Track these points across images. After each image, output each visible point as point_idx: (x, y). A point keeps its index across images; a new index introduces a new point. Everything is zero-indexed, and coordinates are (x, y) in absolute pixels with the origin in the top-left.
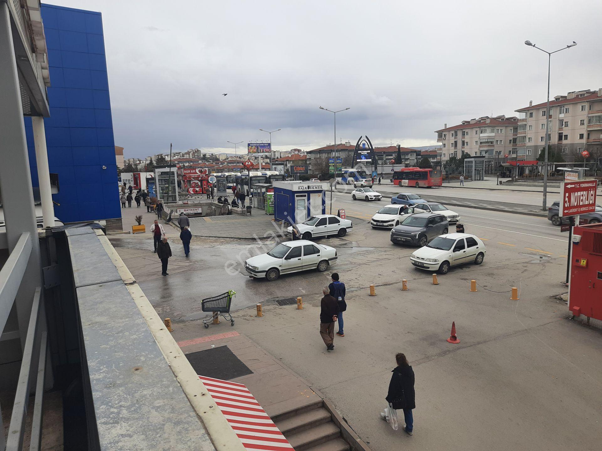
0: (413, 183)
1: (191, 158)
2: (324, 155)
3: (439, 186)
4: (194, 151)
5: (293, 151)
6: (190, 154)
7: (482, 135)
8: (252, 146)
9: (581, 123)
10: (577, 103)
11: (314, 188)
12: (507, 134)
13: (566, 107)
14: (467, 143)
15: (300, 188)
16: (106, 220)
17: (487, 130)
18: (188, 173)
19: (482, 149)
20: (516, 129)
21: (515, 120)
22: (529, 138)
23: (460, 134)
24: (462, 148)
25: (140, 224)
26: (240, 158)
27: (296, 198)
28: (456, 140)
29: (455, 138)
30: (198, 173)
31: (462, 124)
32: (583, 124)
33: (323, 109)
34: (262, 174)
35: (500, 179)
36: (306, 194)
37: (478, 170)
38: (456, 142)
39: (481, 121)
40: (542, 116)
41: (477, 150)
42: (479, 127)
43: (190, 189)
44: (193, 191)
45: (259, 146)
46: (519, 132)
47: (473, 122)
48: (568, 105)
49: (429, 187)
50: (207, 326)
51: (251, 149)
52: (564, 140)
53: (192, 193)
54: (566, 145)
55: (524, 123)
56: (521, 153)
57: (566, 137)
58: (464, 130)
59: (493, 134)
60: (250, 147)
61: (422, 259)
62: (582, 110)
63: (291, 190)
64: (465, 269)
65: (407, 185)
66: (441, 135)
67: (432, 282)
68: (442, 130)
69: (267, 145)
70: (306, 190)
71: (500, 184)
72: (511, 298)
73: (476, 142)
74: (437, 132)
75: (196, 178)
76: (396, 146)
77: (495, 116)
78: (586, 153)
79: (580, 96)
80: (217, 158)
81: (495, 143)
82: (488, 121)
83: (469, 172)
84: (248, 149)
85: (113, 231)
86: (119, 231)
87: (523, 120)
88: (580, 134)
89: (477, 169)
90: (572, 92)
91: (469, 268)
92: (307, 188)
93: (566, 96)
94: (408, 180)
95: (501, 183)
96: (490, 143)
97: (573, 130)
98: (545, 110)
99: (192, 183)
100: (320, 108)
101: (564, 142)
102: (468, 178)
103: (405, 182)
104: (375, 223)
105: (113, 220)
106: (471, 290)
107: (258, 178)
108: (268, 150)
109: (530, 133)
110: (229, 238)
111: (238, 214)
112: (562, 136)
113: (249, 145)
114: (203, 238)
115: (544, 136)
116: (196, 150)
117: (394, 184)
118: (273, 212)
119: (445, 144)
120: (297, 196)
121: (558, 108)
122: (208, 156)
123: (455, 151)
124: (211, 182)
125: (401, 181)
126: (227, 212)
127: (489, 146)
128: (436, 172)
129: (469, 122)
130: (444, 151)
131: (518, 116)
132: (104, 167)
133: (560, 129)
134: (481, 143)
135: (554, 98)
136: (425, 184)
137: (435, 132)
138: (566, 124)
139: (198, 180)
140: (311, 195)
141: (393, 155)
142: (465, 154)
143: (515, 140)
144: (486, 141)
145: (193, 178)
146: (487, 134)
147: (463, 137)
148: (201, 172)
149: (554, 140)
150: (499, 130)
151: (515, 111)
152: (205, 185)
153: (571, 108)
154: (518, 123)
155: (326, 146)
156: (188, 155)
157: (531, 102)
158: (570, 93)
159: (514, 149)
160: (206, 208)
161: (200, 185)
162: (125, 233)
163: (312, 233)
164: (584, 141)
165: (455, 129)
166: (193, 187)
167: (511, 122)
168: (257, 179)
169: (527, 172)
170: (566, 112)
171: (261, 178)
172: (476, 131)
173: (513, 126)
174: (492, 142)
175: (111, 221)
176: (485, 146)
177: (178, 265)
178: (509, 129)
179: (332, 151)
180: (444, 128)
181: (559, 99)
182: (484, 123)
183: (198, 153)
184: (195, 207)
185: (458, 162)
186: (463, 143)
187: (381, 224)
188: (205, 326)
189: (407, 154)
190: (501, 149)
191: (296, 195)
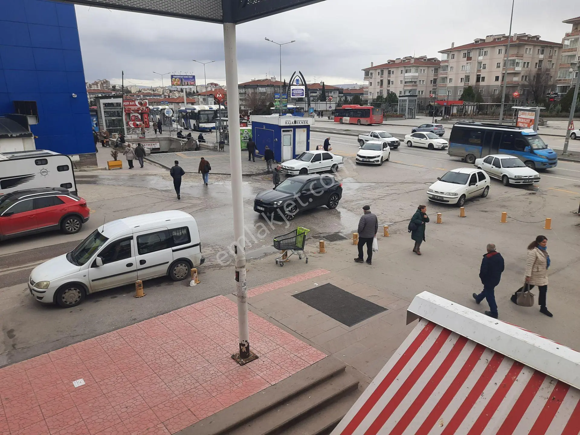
0: (355, 120)
1: (99, 88)
2: (250, 90)
3: (379, 124)
4: (103, 82)
5: (210, 85)
6: (98, 84)
7: (406, 75)
8: (176, 78)
9: (497, 66)
10: (494, 47)
11: (301, 123)
12: (427, 74)
13: (485, 50)
14: (392, 82)
15: (287, 123)
16: (79, 155)
17: (412, 70)
18: (127, 106)
19: (406, 88)
20: (436, 70)
21: (435, 60)
22: (450, 79)
23: (386, 72)
24: (388, 87)
25: (116, 160)
26: (153, 90)
27: (283, 133)
28: (382, 79)
29: (381, 76)
30: (138, 105)
31: (387, 62)
32: (499, 67)
33: (269, 40)
34: (210, 108)
35: (435, 118)
36: (292, 129)
37: (411, 109)
38: (382, 81)
39: (405, 60)
40: (463, 57)
41: (402, 90)
42: (404, 67)
43: (130, 122)
44: (134, 124)
45: (183, 78)
46: (441, 73)
47: (399, 61)
48: (487, 48)
49: (370, 125)
50: (282, 264)
51: (175, 81)
52: (482, 81)
53: (133, 126)
54: (483, 86)
55: (446, 64)
56: (442, 94)
57: (483, 78)
58: (390, 69)
59: (417, 74)
60: (174, 79)
61: (441, 193)
62: (499, 53)
63: (277, 124)
64: (476, 202)
65: (348, 122)
66: (368, 73)
67: (459, 214)
68: (368, 68)
69: (192, 77)
70: (293, 125)
71: (435, 122)
72: (544, 228)
73: (401, 81)
74: (364, 70)
75: (136, 110)
76: (320, 83)
77: (417, 56)
78: (517, 94)
79: (497, 39)
80: (128, 90)
81: (418, 83)
82: (412, 61)
83: (403, 110)
84: (172, 81)
85: (88, 167)
86: (94, 167)
87: (445, 61)
88: (496, 77)
89: (410, 107)
90: (490, 36)
91: (478, 200)
92: (294, 123)
93: (485, 40)
94: (349, 118)
95: (436, 120)
96: (414, 83)
97: (490, 72)
98: (466, 52)
99: (132, 116)
100: (266, 39)
101: (481, 83)
102: (401, 116)
103: (346, 119)
104: (361, 159)
105: (87, 155)
106: (501, 221)
107: (207, 112)
108: (192, 83)
109: (451, 74)
110: (222, 174)
111: (210, 149)
112: (480, 77)
113: (172, 76)
114: (193, 174)
115: (464, 77)
116: (105, 81)
117: (334, 122)
118: (245, 147)
119: (371, 83)
120: (284, 131)
121: (478, 51)
122: (118, 88)
123: (381, 90)
124: (167, 115)
125: (342, 118)
126: (195, 147)
127: (413, 85)
128: (377, 110)
129: (394, 61)
130: (371, 89)
131: (441, 57)
132: (74, 95)
133: (479, 71)
134: (406, 82)
135: (474, 40)
136: (367, 121)
137: (362, 70)
138: (484, 66)
139: (139, 113)
140: (297, 130)
141: (318, 92)
142: (390, 93)
143: (435, 81)
144: (411, 81)
145: (133, 110)
146: (412, 74)
147: (389, 76)
148: (141, 104)
149: (473, 82)
150: (422, 70)
151: (439, 52)
152: (146, 119)
153: (489, 50)
154: (441, 64)
155: (251, 81)
156: (95, 86)
157: (453, 44)
158: (488, 36)
159: (434, 89)
160: (164, 143)
161: (140, 118)
162: (102, 169)
163: (308, 169)
164: (499, 83)
165: (382, 68)
166: (133, 121)
167: (432, 63)
168: (205, 113)
169: (455, 111)
170: (485, 55)
171: (210, 112)
172: (401, 70)
173: (434, 67)
174: (415, 82)
175: (85, 156)
176: (410, 85)
177: (189, 202)
178: (431, 69)
179: (258, 86)
180: (371, 67)
181: (478, 41)
182: (409, 63)
183: (107, 84)
184: (152, 142)
185: (384, 100)
186: (389, 82)
187: (367, 160)
188: (281, 265)
189: (331, 92)
190: (423, 89)
191: (282, 129)
